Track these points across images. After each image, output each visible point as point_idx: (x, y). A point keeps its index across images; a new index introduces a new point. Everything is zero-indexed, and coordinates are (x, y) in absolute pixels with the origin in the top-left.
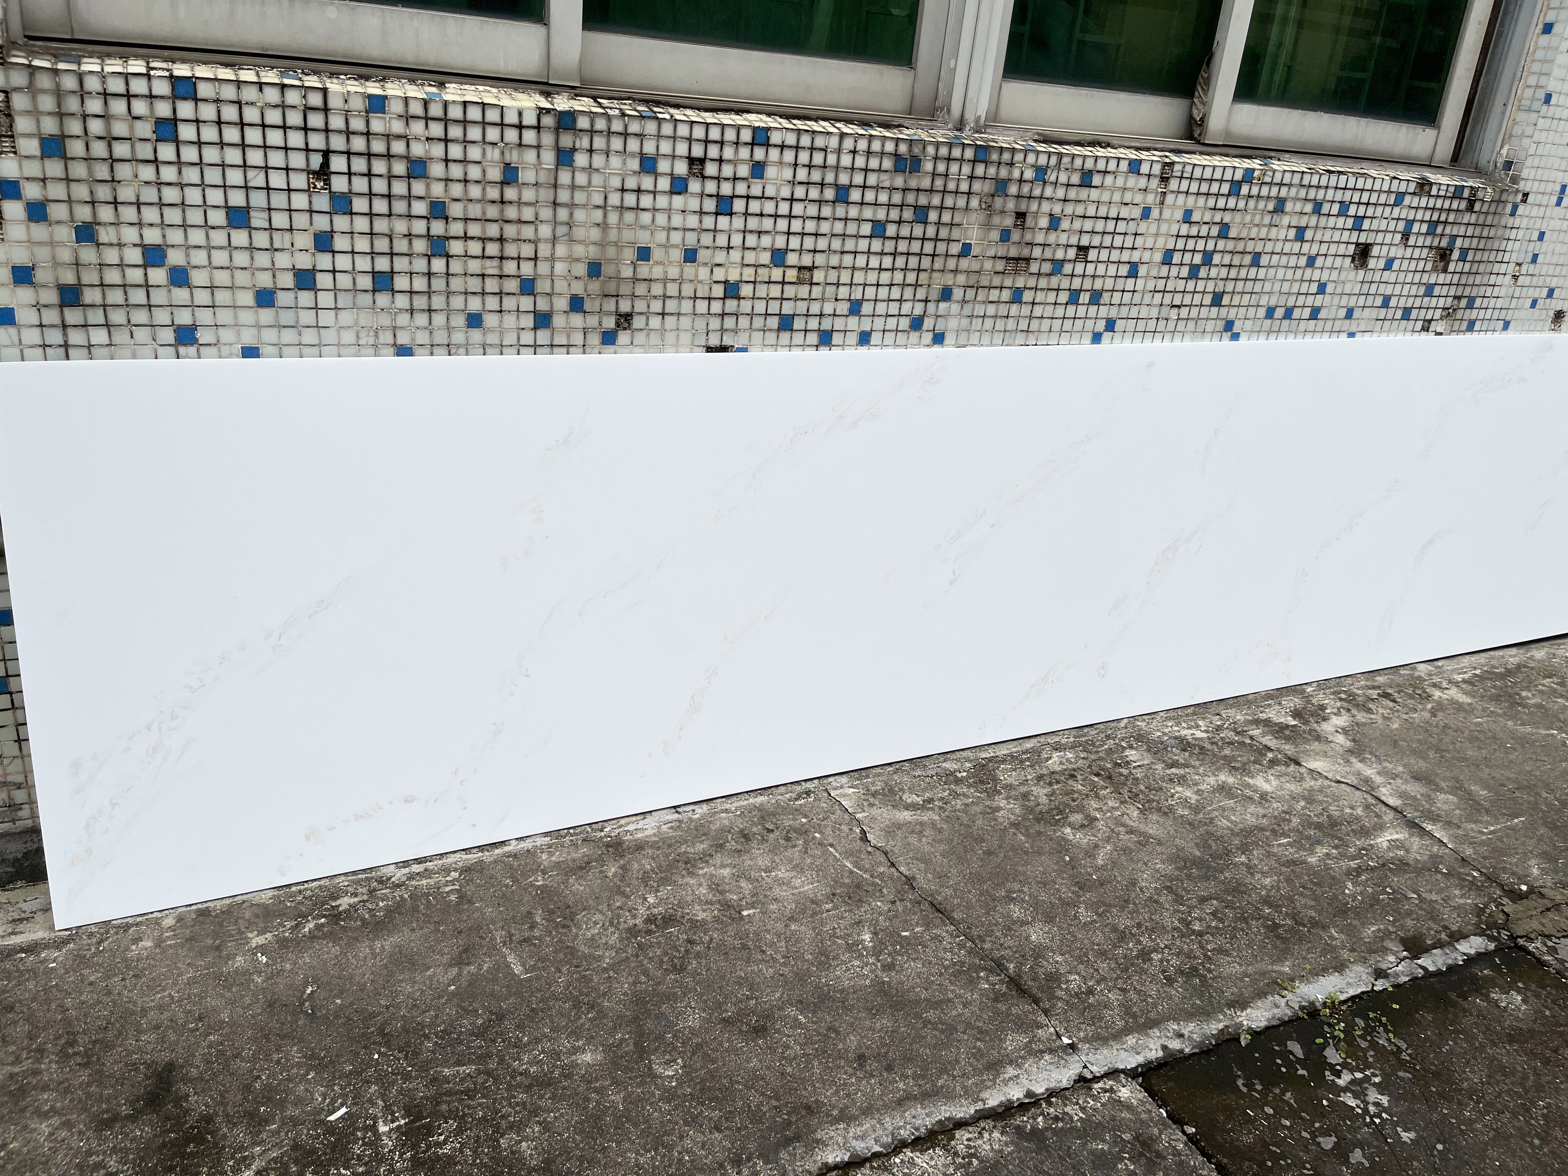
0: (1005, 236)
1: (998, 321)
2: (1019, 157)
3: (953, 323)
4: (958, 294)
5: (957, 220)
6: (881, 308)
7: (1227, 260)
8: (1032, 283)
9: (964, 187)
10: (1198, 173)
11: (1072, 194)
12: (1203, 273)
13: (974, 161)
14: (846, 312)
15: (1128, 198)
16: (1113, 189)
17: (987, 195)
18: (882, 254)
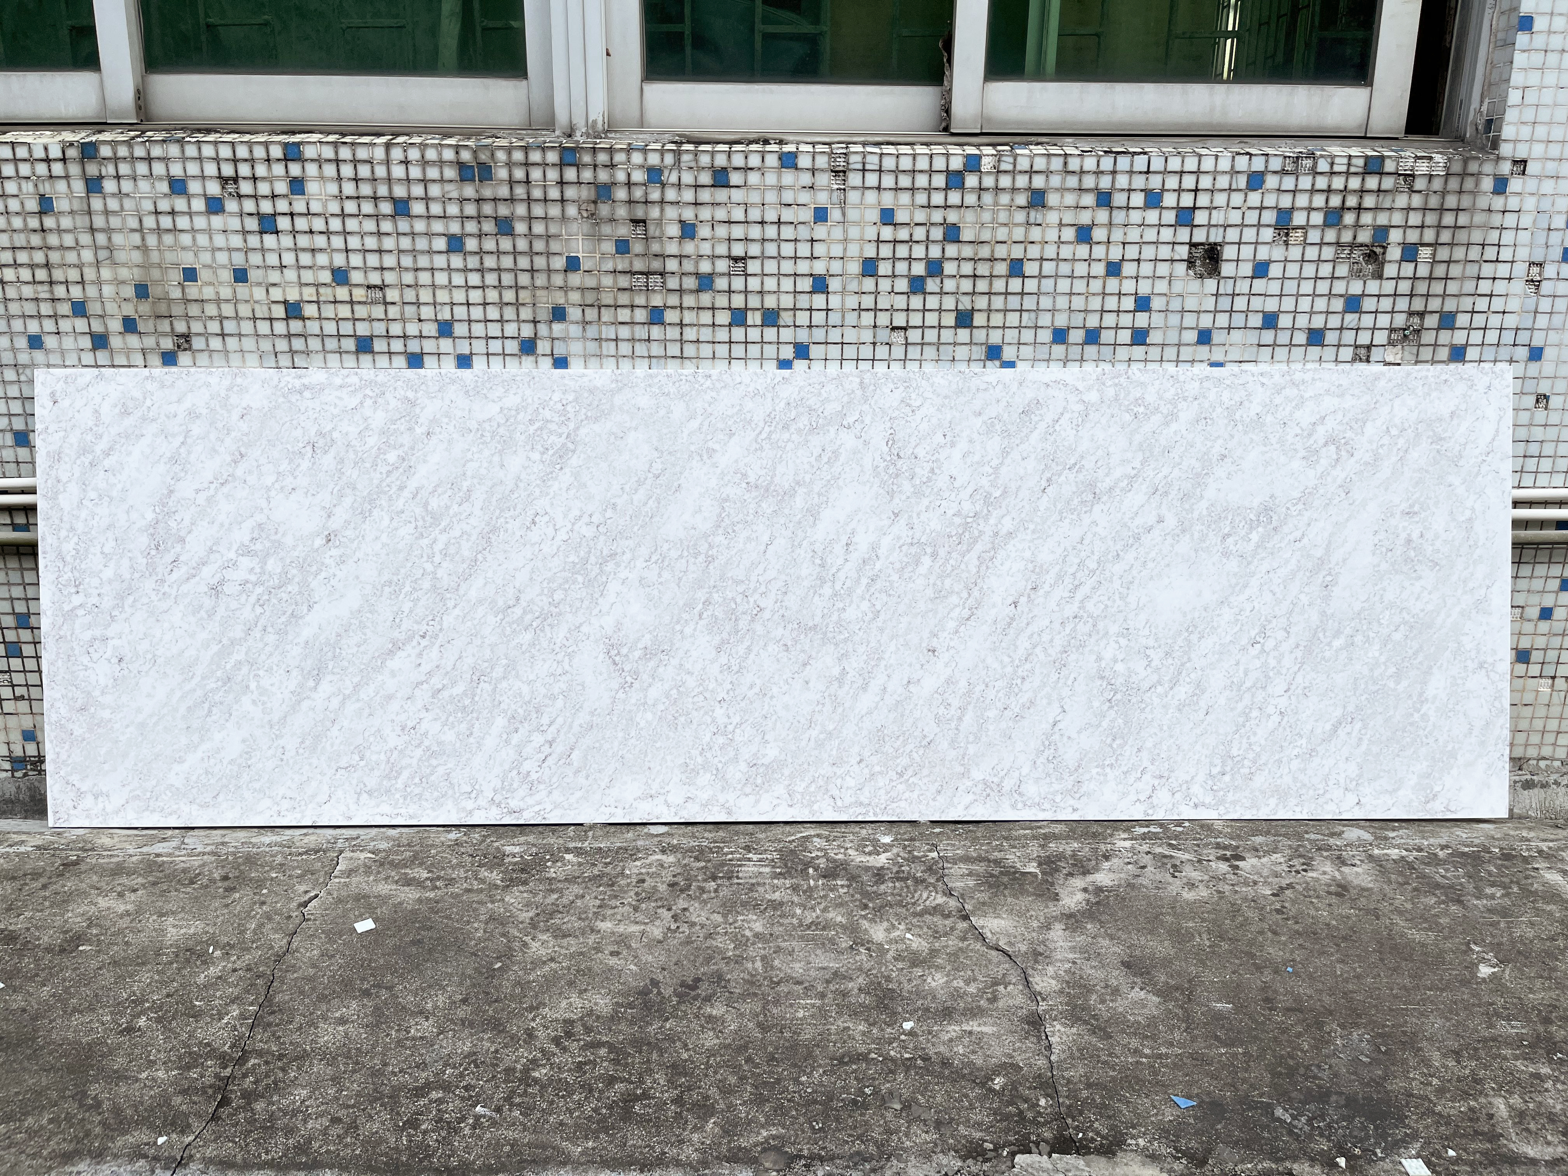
0: (623, 247)
1: (638, 345)
2: (620, 157)
3: (575, 348)
4: (574, 313)
5: (553, 230)
6: (478, 329)
7: (967, 268)
8: (673, 300)
9: (554, 193)
10: (889, 163)
11: (705, 195)
12: (932, 285)
13: (562, 165)
14: (434, 333)
15: (788, 197)
16: (763, 189)
17: (588, 202)
18: (465, 270)
